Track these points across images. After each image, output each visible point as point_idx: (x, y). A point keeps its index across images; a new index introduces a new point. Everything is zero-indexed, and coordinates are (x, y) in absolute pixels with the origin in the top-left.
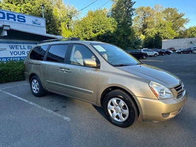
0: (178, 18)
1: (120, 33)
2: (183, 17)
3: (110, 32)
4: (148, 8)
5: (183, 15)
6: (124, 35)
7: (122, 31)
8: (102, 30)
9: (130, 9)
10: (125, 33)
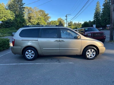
0: (46, 16)
1: (17, 21)
2: (48, 16)
3: (11, 19)
4: (31, 8)
5: (48, 14)
6: (20, 22)
7: (19, 19)
8: (4, 17)
9: (21, 7)
10: (21, 21)
